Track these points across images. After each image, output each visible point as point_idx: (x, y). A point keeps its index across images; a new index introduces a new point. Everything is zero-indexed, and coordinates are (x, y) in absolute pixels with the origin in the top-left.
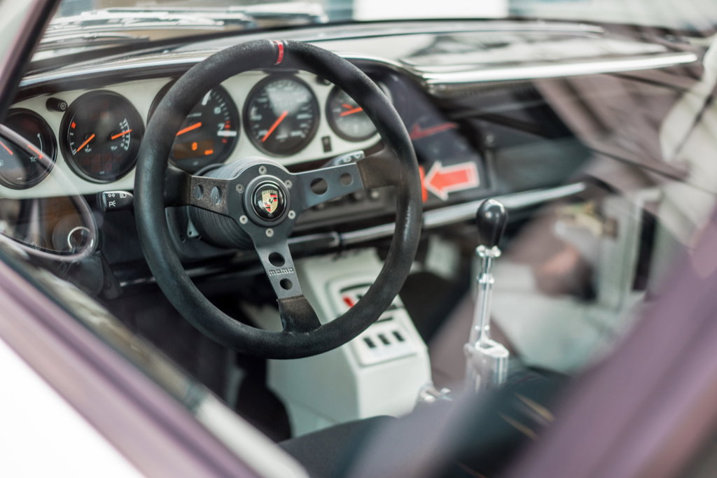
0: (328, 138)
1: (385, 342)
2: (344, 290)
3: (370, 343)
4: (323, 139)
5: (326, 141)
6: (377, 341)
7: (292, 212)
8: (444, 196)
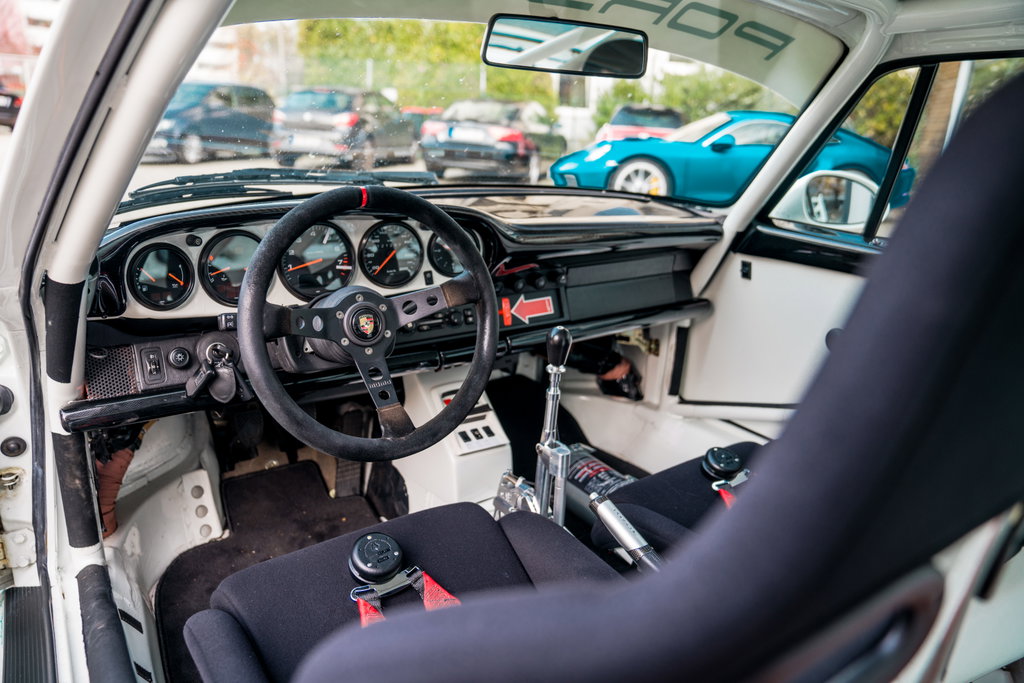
0: (430, 272)
1: (478, 437)
2: (444, 395)
3: (465, 437)
4: (425, 273)
5: (428, 275)
6: (471, 435)
7: (388, 331)
8: (527, 322)
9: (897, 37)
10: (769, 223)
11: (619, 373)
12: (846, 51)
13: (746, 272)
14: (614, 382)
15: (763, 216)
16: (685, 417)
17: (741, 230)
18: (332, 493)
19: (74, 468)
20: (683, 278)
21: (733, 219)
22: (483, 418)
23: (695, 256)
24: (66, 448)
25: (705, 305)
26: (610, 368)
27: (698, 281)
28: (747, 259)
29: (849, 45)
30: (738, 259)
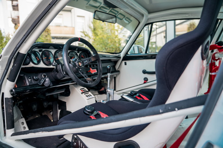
1: (89, 96)
2: (81, 89)
3: (87, 96)
7: (83, 66)
8: (93, 73)
9: (148, 19)
10: (128, 54)
11: (103, 89)
12: (139, 23)
13: (126, 64)
14: (102, 91)
15: (127, 53)
16: (118, 94)
17: (124, 56)
18: (52, 121)
19: (10, 106)
20: (114, 67)
21: (122, 55)
22: (88, 93)
23: (116, 62)
24: (9, 101)
25: (119, 71)
26: (101, 88)
27: (117, 67)
28: (125, 61)
29: (140, 22)
30: (124, 62)
